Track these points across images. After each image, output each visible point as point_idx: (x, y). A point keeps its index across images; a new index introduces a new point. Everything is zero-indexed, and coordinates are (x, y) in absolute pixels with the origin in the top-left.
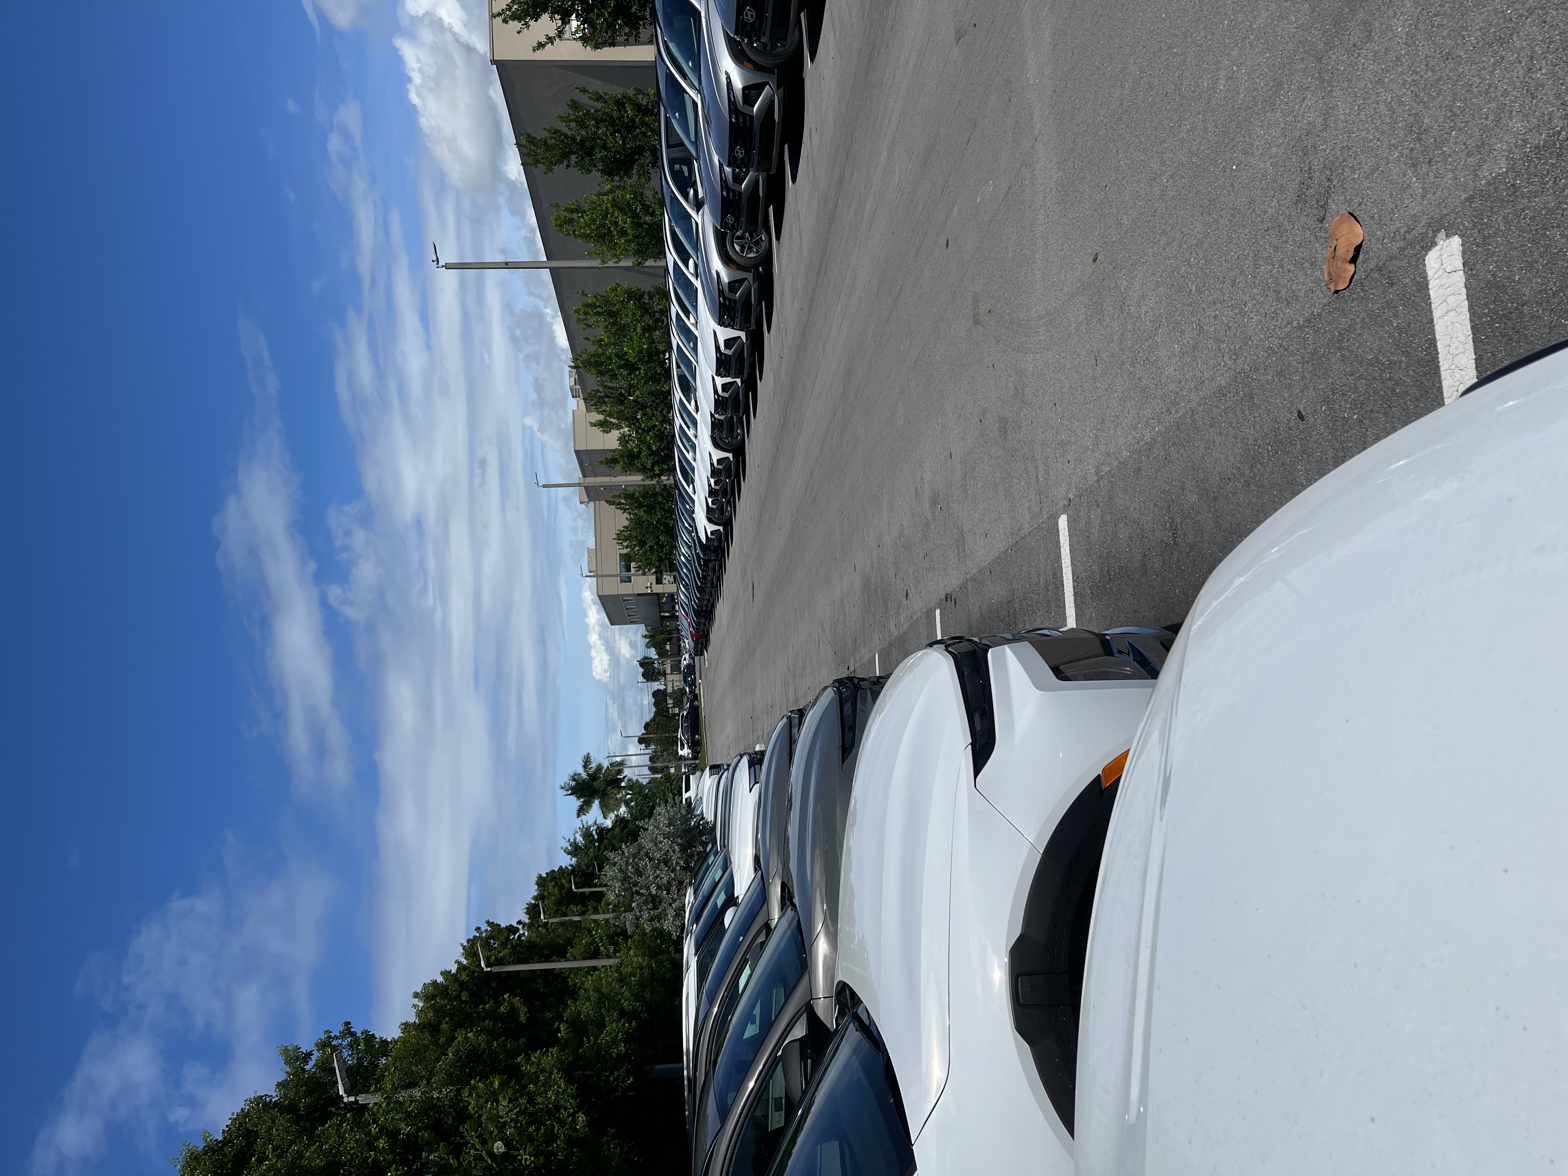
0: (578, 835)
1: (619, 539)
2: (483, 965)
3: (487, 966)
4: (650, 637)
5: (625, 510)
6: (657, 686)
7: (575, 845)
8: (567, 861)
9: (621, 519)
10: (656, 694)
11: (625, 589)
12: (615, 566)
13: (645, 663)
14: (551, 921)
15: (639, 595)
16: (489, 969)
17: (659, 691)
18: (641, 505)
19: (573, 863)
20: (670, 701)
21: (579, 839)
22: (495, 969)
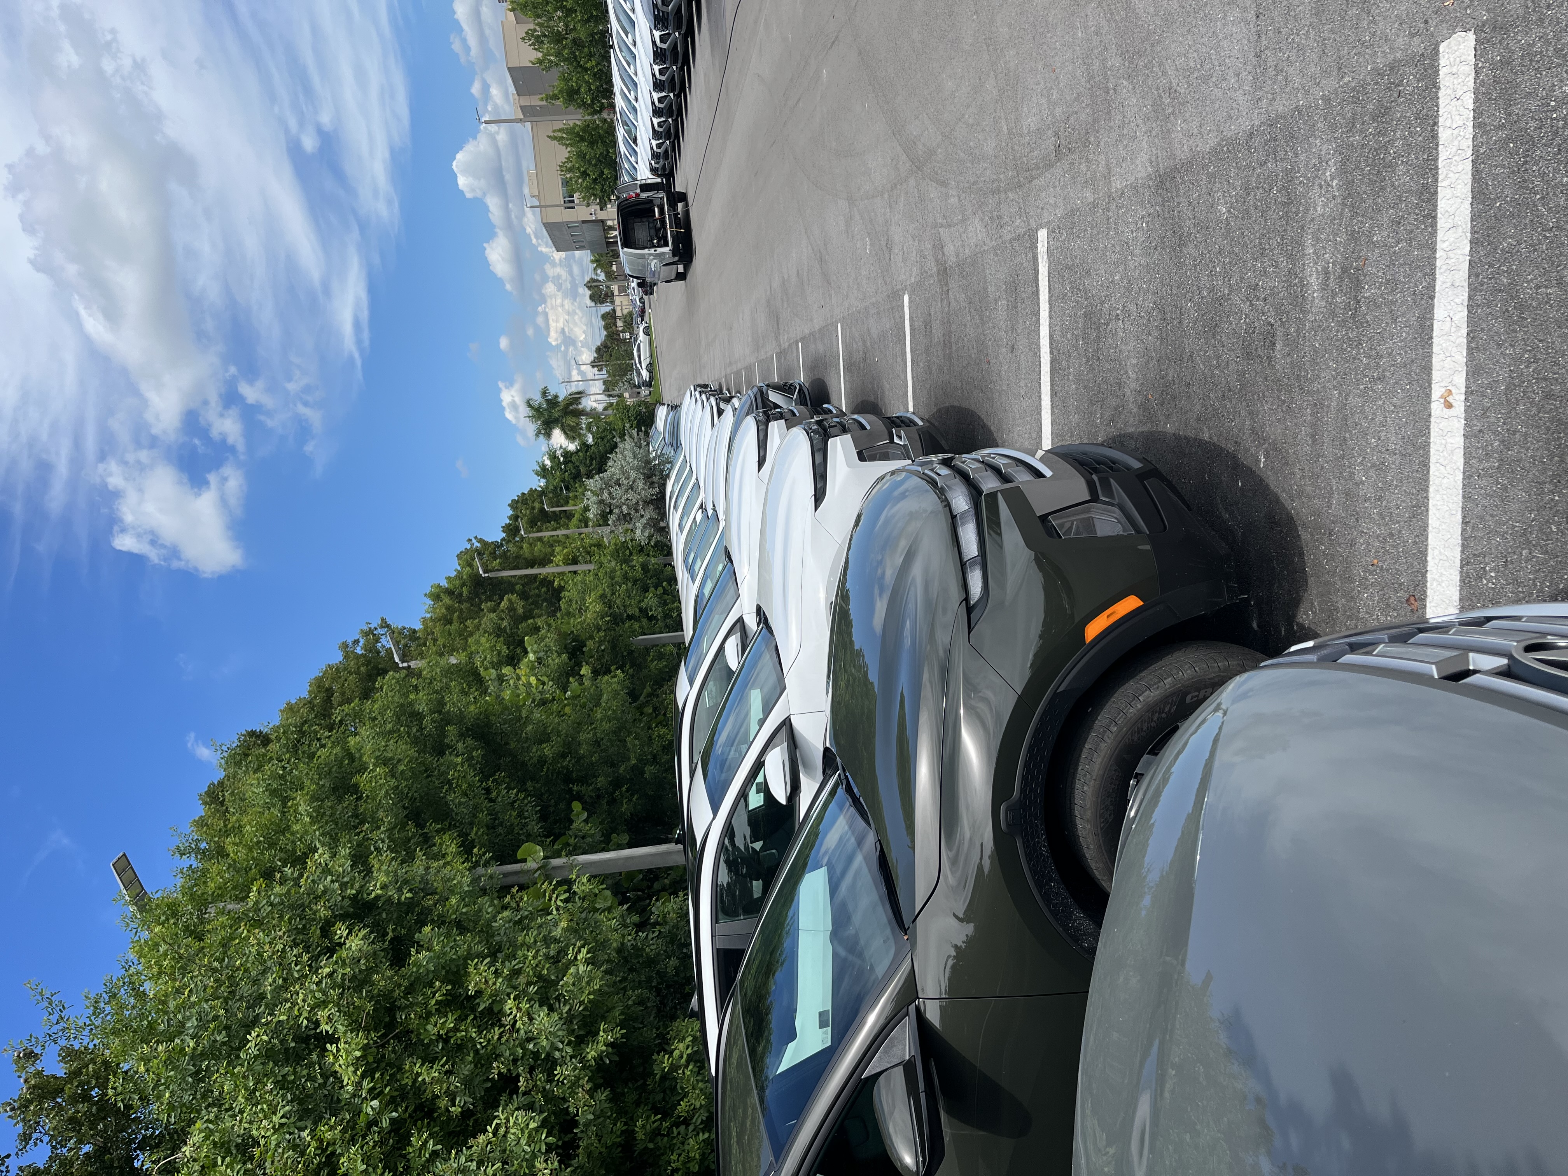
0: (545, 458)
1: (562, 171)
2: (481, 572)
3: (485, 573)
4: (597, 261)
5: (567, 145)
6: (606, 308)
7: (543, 468)
8: (539, 483)
9: (563, 153)
10: (604, 317)
11: (569, 216)
12: (557, 194)
13: (592, 285)
14: (531, 535)
15: (583, 222)
16: (486, 575)
17: (608, 313)
18: (582, 139)
19: (542, 484)
20: (620, 324)
21: (548, 463)
22: (491, 575)
